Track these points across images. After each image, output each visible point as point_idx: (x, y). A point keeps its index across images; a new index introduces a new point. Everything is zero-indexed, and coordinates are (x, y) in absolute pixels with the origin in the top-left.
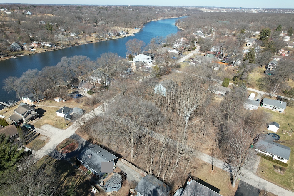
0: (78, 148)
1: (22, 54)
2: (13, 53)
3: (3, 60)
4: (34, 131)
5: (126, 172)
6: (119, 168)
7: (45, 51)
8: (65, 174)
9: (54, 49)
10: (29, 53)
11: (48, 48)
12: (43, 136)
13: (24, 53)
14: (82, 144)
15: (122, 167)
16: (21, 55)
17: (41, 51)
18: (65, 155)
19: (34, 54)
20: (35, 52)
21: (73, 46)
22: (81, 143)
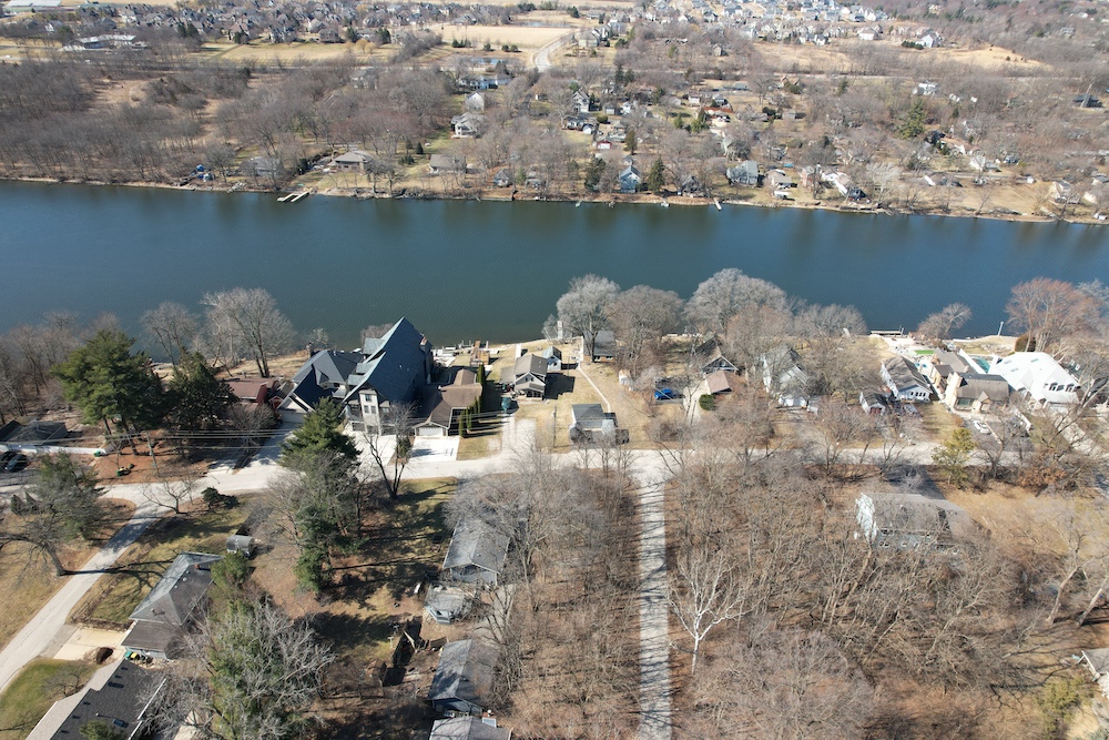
1: (746, 198)
2: (728, 191)
3: (689, 204)
4: (503, 420)
6: (494, 596)
7: (812, 207)
9: (845, 208)
10: (764, 200)
11: (835, 198)
12: (500, 439)
13: (752, 197)
16: (741, 202)
17: (800, 203)
19: (777, 208)
20: (781, 202)
21: (921, 211)
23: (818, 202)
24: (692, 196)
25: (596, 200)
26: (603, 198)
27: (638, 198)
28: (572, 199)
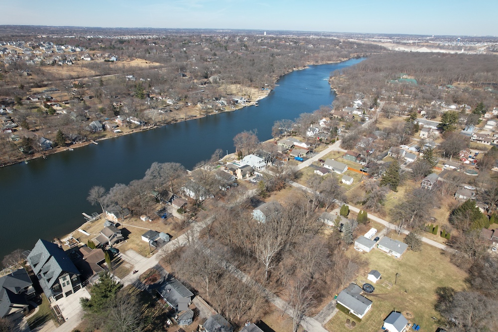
0: (160, 281)
1: (104, 136)
2: (94, 136)
3: (81, 146)
4: (119, 256)
5: (200, 309)
6: (194, 304)
7: (131, 133)
8: (147, 305)
9: (144, 129)
10: (111, 135)
11: (137, 127)
12: (127, 263)
14: (165, 277)
15: (197, 304)
16: (103, 139)
17: (126, 133)
18: (148, 287)
19: (118, 137)
20: (119, 134)
21: (169, 123)
22: (164, 275)
23: (132, 130)
24: (81, 142)
25: (34, 158)
26: (37, 156)
27: (56, 151)
28: (20, 161)
